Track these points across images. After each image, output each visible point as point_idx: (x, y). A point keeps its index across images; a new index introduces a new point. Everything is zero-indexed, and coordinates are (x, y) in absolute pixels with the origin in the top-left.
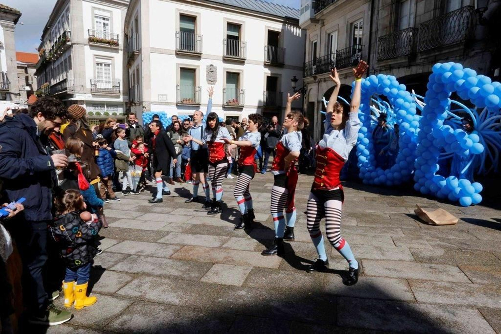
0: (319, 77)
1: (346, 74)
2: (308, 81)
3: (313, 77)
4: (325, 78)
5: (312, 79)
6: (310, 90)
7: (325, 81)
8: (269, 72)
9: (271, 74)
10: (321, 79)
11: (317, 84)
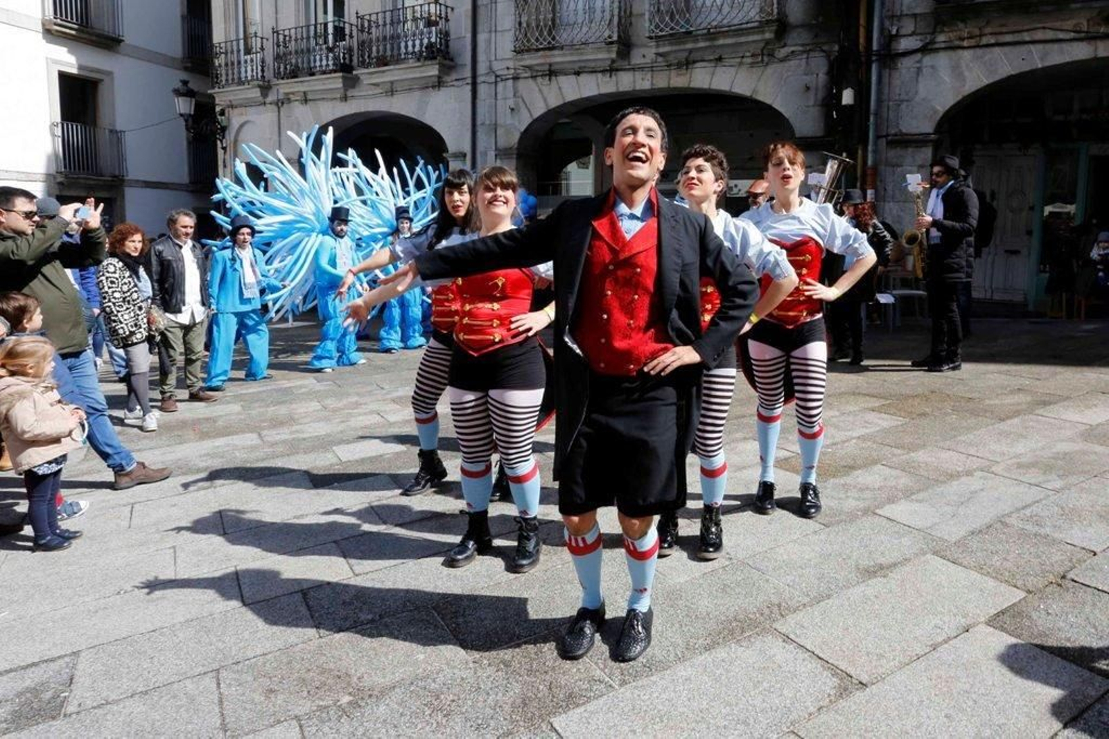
0: (285, 87)
1: (392, 83)
2: (232, 98)
3: (259, 86)
4: (305, 93)
5: (256, 93)
6: (242, 126)
7: (306, 101)
8: (72, 59)
9: (80, 68)
10: (287, 94)
11: (275, 108)
